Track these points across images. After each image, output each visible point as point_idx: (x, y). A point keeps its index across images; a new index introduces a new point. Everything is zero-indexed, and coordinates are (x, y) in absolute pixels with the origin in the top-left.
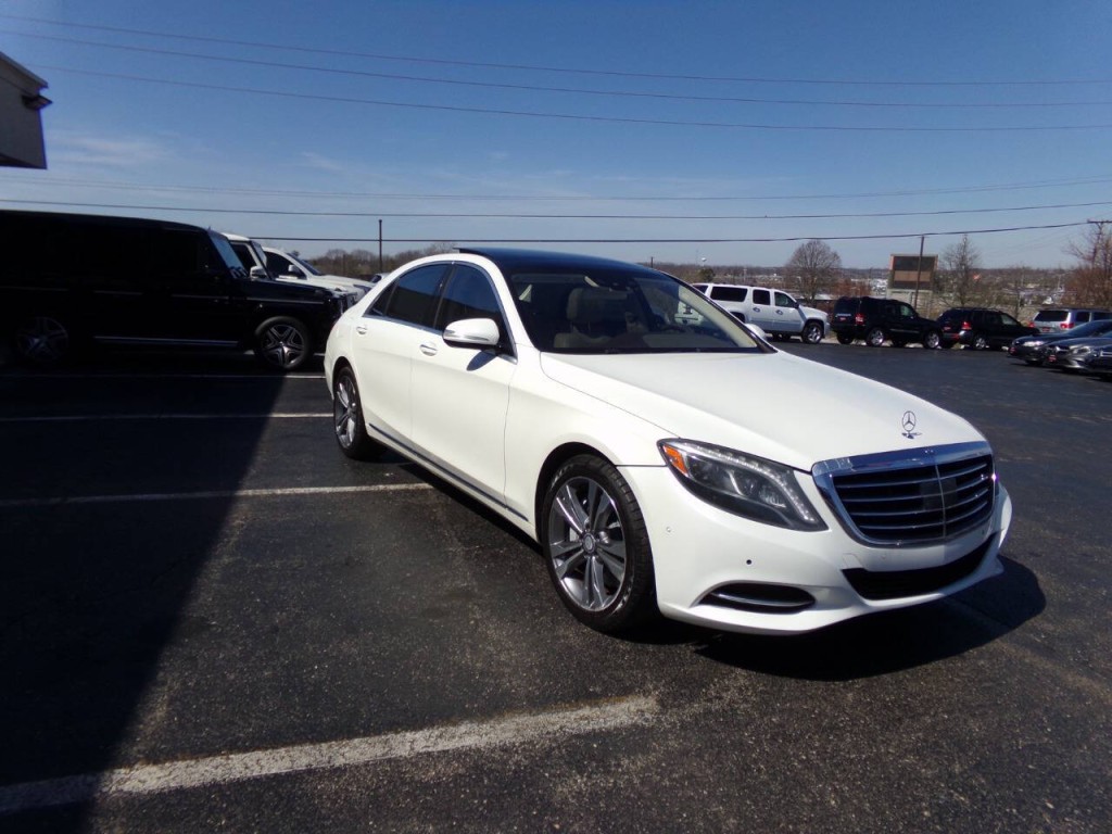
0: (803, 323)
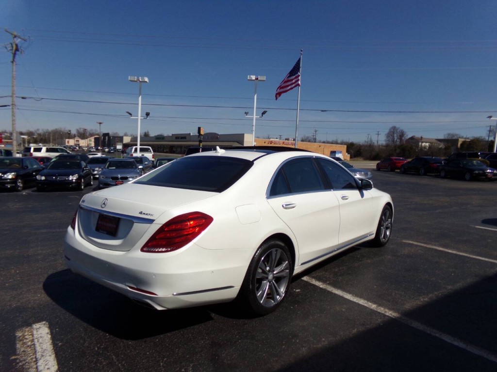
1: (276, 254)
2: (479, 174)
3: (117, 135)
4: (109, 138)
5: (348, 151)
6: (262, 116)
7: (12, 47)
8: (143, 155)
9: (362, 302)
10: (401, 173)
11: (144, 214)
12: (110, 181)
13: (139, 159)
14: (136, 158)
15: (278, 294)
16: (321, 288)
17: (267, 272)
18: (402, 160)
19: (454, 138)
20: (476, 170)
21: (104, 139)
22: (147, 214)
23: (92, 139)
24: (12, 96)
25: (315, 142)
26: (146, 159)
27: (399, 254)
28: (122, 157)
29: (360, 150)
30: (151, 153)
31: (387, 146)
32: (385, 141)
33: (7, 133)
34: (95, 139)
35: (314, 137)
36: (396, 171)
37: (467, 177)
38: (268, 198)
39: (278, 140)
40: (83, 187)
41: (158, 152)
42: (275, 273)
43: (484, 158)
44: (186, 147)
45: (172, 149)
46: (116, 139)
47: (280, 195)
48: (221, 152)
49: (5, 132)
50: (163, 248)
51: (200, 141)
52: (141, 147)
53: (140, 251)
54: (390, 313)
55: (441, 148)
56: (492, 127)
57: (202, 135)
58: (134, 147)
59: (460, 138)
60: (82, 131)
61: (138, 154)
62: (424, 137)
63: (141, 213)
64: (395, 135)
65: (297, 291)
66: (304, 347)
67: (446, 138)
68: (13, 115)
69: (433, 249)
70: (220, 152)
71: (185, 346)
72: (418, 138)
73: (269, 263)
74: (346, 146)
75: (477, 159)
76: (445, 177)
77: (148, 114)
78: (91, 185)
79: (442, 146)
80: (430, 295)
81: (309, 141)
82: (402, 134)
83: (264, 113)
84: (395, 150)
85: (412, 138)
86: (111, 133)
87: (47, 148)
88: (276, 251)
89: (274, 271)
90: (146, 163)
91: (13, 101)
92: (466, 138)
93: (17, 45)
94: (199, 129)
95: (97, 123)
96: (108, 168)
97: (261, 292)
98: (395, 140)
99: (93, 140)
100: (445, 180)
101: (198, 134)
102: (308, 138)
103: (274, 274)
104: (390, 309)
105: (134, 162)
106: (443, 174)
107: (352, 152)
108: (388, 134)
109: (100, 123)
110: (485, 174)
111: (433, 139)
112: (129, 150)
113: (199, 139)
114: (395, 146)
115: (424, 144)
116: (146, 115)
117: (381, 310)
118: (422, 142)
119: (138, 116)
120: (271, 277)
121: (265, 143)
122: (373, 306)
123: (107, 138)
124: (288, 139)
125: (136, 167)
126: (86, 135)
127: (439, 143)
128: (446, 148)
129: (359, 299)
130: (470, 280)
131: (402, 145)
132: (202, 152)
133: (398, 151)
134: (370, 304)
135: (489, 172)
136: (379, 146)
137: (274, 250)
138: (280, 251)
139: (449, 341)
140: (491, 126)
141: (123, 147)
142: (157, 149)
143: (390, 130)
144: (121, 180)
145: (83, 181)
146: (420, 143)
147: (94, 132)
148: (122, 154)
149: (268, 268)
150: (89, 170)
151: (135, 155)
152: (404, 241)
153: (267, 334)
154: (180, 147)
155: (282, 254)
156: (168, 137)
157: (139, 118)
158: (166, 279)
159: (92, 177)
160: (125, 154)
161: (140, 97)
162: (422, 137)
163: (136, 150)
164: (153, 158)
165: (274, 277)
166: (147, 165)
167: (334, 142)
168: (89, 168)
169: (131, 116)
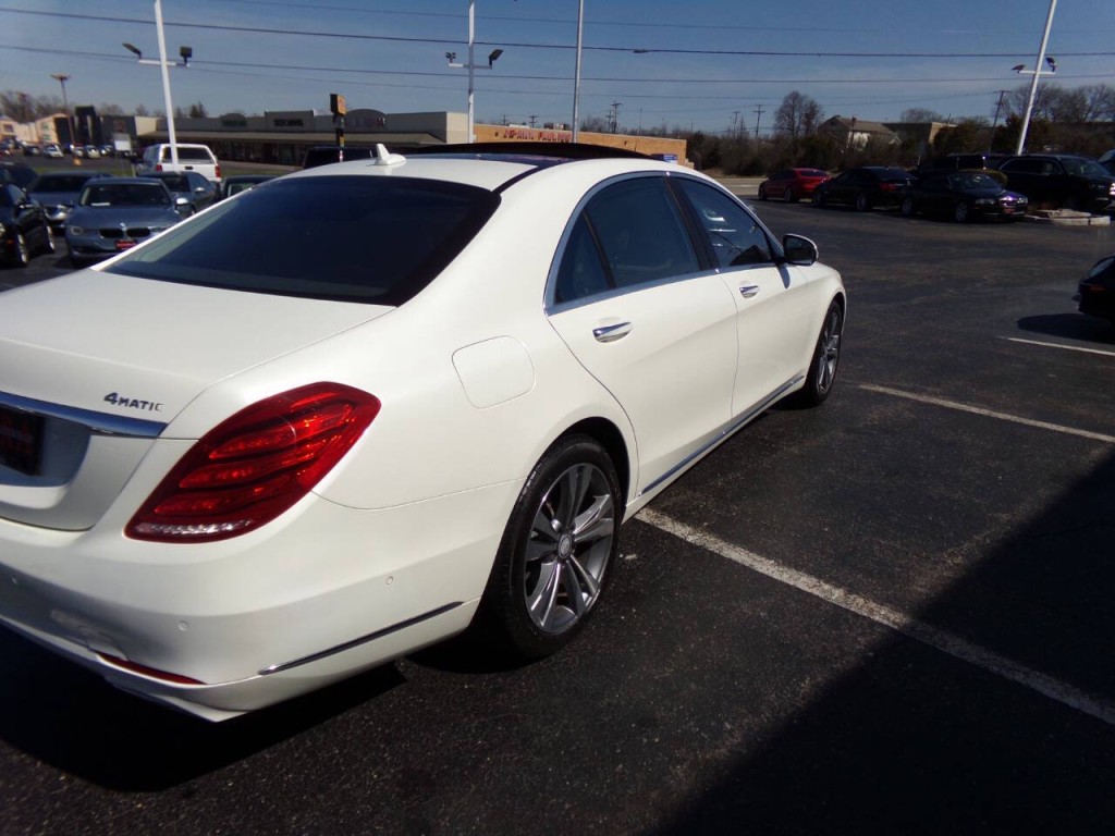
1: (580, 479)
2: (987, 207)
3: (117, 113)
4: (96, 119)
5: (690, 156)
6: (491, 64)
8: (191, 168)
9: (804, 582)
10: (815, 207)
11: (124, 401)
12: (98, 240)
13: (179, 180)
14: (172, 175)
15: (587, 589)
16: (689, 544)
17: (556, 537)
18: (817, 174)
19: (922, 121)
20: (978, 198)
21: (83, 123)
22: (135, 403)
23: (50, 122)
25: (614, 132)
26: (200, 179)
27: (861, 425)
28: (131, 175)
29: (716, 150)
30: (212, 163)
31: (777, 140)
32: (775, 128)
34: (58, 122)
35: (612, 120)
36: (802, 200)
37: (961, 213)
38: (550, 311)
39: (527, 127)
40: (24, 258)
41: (234, 159)
42: (575, 532)
43: (997, 169)
44: (305, 145)
45: (270, 153)
46: (116, 122)
47: (583, 300)
48: (392, 164)
50: (207, 524)
51: (340, 132)
52: (180, 145)
53: (123, 534)
54: (883, 612)
55: (894, 145)
56: (1004, 95)
57: (342, 115)
58: (163, 146)
59: (934, 120)
60: (15, 99)
61: (176, 166)
62: (858, 119)
63: (111, 398)
64: (797, 114)
65: (629, 557)
66: (680, 761)
67: (905, 121)
69: (933, 405)
70: (389, 162)
71: (321, 797)
72: (846, 120)
73: (560, 509)
74: (685, 142)
75: (978, 170)
76: (912, 215)
77: (186, 53)
78: (51, 251)
79: (895, 139)
80: (966, 546)
81: (600, 131)
82: (811, 112)
83: (494, 56)
84: (795, 151)
85: (834, 121)
86: (98, 107)
88: (580, 470)
89: (573, 528)
90: (200, 189)
92: (946, 122)
94: (334, 98)
95: (53, 76)
96: (88, 203)
97: (540, 598)
98: (797, 125)
99: (52, 125)
100: (912, 221)
101: (332, 114)
102: (596, 122)
103: (574, 537)
104: (882, 601)
105: (161, 187)
106: (907, 208)
107: (698, 155)
108: (781, 111)
109: (62, 79)
110: (999, 206)
111: (877, 123)
112: (150, 153)
113: (336, 126)
114: (795, 142)
115: (857, 136)
116: (182, 54)
117: (858, 605)
118: (854, 131)
119: (159, 59)
120: (565, 545)
121: (497, 134)
122: (836, 595)
123: (89, 119)
124: (550, 126)
125: (171, 202)
126: (30, 111)
127: (890, 132)
128: (905, 146)
129: (793, 572)
130: (1045, 493)
131: (810, 139)
132: (345, 159)
133: (801, 152)
134: (826, 587)
135: (1007, 202)
136: (760, 140)
137: (572, 470)
138: (589, 468)
139: (1054, 695)
140: (1003, 92)
141: (133, 146)
142: (225, 152)
143: (786, 101)
144: (129, 239)
145: (21, 241)
146: (850, 134)
147: (51, 102)
148: (133, 166)
149: (556, 524)
150: (38, 211)
151: (167, 168)
152: (863, 387)
153: (566, 721)
154: (291, 145)
155: (594, 473)
156: (256, 119)
157: (164, 63)
158: (227, 632)
159: (49, 229)
160: (141, 166)
162: (854, 119)
163: (168, 153)
164: (218, 175)
165: (573, 545)
166: (204, 196)
167: (656, 133)
168: (35, 203)
169: (140, 58)
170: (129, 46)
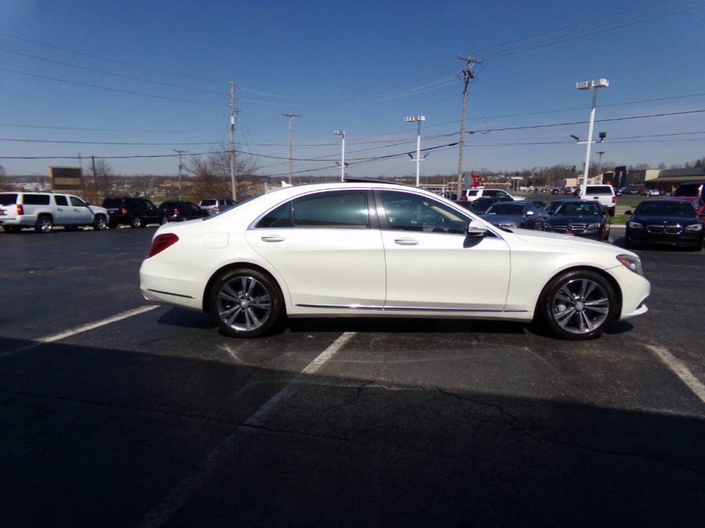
0: (93, 217)
4: (625, 173)
7: (465, 75)
8: (597, 198)
21: (617, 175)
24: (461, 132)
30: (611, 195)
33: (502, 174)
34: (606, 175)
46: (635, 174)
49: (501, 174)
68: (461, 154)
77: (602, 136)
87: (484, 191)
91: (461, 138)
93: (469, 72)
95: (596, 152)
99: (602, 178)
109: (601, 153)
116: (600, 137)
119: (587, 141)
120: (243, 303)
123: (621, 173)
137: (244, 278)
152: (650, 346)
157: (590, 142)
161: (594, 109)
164: (613, 202)
169: (578, 141)
170: (572, 136)
